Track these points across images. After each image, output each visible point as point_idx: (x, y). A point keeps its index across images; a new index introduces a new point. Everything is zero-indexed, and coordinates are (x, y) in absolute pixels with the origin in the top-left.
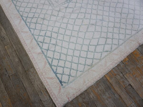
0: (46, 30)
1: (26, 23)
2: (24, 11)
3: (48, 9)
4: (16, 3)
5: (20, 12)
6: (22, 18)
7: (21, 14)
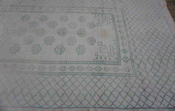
0: (157, 94)
1: (144, 108)
2: (129, 103)
3: (135, 81)
4: (115, 105)
5: (128, 107)
6: (136, 108)
7: (131, 107)
